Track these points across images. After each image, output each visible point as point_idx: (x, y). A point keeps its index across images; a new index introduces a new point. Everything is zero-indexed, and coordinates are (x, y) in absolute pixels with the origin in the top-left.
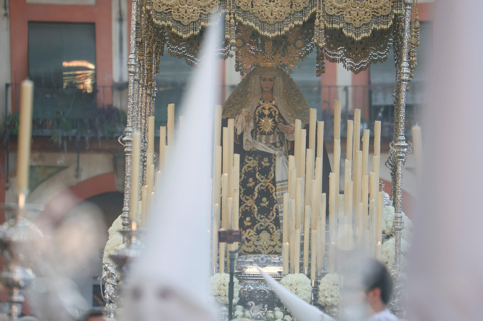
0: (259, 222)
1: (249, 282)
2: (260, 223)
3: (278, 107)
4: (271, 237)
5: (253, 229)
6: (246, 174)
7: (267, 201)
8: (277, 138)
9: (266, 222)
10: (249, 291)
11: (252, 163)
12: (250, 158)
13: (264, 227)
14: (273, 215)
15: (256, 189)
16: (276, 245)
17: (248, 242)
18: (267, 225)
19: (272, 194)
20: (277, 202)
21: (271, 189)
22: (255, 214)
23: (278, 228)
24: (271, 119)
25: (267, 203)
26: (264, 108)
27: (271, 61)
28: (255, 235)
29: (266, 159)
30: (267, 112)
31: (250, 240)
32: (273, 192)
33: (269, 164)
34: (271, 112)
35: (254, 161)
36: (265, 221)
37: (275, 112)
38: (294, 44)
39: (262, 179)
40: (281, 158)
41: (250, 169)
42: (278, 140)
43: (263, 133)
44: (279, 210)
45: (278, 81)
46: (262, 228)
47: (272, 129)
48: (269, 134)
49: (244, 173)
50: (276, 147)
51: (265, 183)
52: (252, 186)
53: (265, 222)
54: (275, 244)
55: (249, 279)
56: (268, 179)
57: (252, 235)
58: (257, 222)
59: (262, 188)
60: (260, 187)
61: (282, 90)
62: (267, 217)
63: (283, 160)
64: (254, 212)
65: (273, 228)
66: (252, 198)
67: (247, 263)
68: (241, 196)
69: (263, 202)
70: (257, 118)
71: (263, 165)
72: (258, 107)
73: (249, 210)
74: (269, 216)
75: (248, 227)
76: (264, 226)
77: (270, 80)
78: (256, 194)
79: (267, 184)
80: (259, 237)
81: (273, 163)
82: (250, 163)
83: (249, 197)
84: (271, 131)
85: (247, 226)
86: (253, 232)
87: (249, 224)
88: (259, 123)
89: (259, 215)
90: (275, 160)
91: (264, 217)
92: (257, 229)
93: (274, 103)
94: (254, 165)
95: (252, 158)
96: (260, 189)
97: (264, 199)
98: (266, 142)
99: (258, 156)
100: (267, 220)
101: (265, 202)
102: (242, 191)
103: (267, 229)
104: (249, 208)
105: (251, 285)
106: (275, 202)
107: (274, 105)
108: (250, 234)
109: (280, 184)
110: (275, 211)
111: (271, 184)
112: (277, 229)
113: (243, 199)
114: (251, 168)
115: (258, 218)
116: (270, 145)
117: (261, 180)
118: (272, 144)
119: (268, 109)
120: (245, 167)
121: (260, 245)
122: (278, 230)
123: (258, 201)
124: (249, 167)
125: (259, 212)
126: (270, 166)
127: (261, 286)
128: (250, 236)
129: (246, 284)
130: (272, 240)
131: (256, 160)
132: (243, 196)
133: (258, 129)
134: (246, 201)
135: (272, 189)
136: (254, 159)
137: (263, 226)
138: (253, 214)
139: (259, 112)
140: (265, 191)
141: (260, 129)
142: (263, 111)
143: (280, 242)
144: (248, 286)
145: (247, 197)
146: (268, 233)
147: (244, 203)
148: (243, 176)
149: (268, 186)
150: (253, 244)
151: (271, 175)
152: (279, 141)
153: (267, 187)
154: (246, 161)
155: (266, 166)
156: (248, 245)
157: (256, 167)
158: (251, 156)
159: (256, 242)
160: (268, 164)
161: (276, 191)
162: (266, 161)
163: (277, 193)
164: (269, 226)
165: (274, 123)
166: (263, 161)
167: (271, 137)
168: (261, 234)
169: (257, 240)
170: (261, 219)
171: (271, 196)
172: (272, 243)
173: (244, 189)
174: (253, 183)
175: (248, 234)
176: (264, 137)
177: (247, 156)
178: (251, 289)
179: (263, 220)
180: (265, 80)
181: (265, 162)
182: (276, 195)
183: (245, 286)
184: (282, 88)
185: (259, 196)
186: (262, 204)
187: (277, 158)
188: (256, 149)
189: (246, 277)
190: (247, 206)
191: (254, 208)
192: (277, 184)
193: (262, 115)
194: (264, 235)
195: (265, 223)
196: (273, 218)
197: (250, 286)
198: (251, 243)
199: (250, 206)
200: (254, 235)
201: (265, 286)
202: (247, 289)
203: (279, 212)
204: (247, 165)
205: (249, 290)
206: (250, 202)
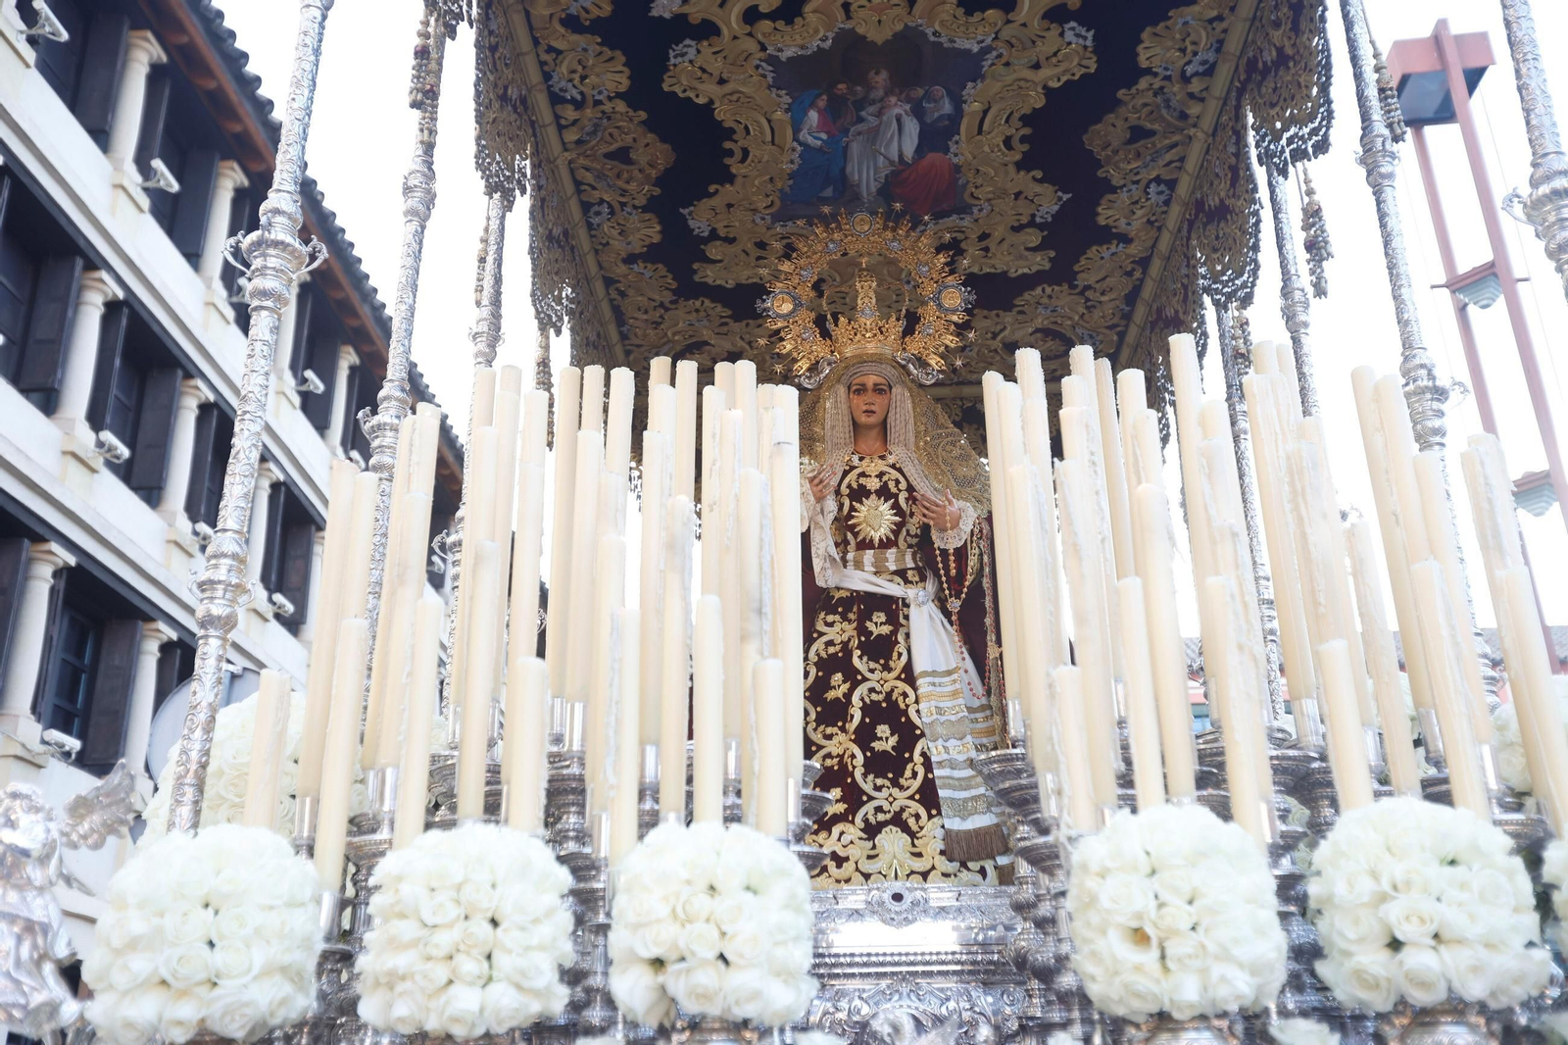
0: (871, 798)
1: (851, 985)
2: (875, 803)
3: (905, 470)
4: (914, 845)
5: (853, 822)
6: (820, 664)
7: (892, 735)
8: (908, 558)
9: (895, 799)
10: (857, 1022)
11: (838, 631)
12: (830, 618)
13: (888, 816)
14: (915, 775)
15: (855, 699)
16: (933, 868)
17: (839, 866)
18: (898, 809)
19: (905, 713)
20: (923, 735)
21: (901, 699)
22: (858, 774)
23: (934, 812)
24: (886, 501)
25: (893, 741)
26: (863, 475)
27: (875, 335)
28: (861, 839)
29: (880, 617)
30: (873, 484)
31: (847, 859)
32: (907, 706)
33: (891, 628)
34: (886, 483)
35: (845, 625)
36: (891, 795)
37: (897, 482)
38: (937, 299)
39: (872, 671)
40: (925, 608)
41: (831, 650)
42: (910, 564)
43: (864, 545)
44: (933, 759)
45: (899, 397)
46: (881, 817)
47: (893, 531)
48: (886, 544)
49: (815, 664)
50: (907, 581)
51: (882, 682)
52: (841, 696)
53: (891, 799)
54: (929, 867)
55: (853, 975)
56: (890, 670)
57: (852, 842)
58: (865, 798)
59: (874, 697)
60: (865, 692)
61: (911, 426)
62: (895, 783)
63: (930, 616)
64: (854, 767)
65: (917, 817)
66: (843, 729)
67: (839, 914)
68: (810, 728)
69: (881, 739)
70: (847, 503)
71: (871, 633)
72: (846, 473)
73: (836, 768)
74: (902, 781)
75: (837, 819)
76: (889, 811)
77: (878, 390)
78: (858, 715)
79: (887, 687)
80: (874, 847)
81: (902, 626)
82: (832, 634)
83: (835, 730)
84: (887, 538)
85: (835, 815)
86: (853, 832)
87: (841, 808)
88: (853, 517)
89: (871, 777)
90: (907, 617)
91: (887, 783)
92: (866, 821)
93: (891, 459)
94: (845, 638)
95: (837, 618)
96: (867, 700)
97: (883, 730)
98: (876, 567)
99: (855, 610)
100: (895, 792)
101: (886, 740)
102: (813, 716)
103: (898, 821)
104: (836, 760)
105: (860, 998)
106: (918, 732)
107: (893, 466)
108: (846, 839)
109: (929, 679)
110: (922, 760)
111: (899, 684)
112: (930, 817)
113: (817, 738)
114: (835, 645)
115: (867, 787)
116: (889, 577)
117: (868, 675)
118: (895, 573)
119: (877, 476)
120: (818, 645)
121: (880, 873)
122: (935, 820)
123: (864, 736)
124: (830, 643)
125: (870, 767)
126: (894, 632)
127: (900, 999)
128: (844, 847)
129: (840, 994)
130: (919, 855)
131: (850, 621)
132: (815, 730)
133: (849, 536)
134: (823, 742)
135: (905, 695)
136: (845, 618)
137: (885, 812)
138: (852, 775)
139: (849, 486)
140: (884, 705)
141: (856, 535)
142: (862, 481)
143: (943, 858)
144: (850, 1002)
145: (829, 730)
146: (903, 831)
147: (820, 747)
148: (813, 671)
149: (892, 691)
150: (857, 869)
151: (900, 655)
152: (913, 566)
153: (889, 694)
154: (820, 626)
155: (879, 636)
156: (839, 877)
157: (849, 640)
158: (835, 612)
159: (866, 861)
160: (886, 629)
161: (917, 702)
162: (879, 621)
163: (922, 706)
164: (902, 810)
165: (895, 515)
166: (871, 621)
167: (891, 553)
168: (879, 837)
169: (870, 857)
170: (878, 789)
171: (903, 720)
172: (920, 865)
173: (819, 709)
174: (845, 688)
175: (839, 840)
176: (869, 556)
177: (822, 615)
178: (863, 1013)
179: (885, 793)
180: (861, 390)
181: (876, 624)
182: (918, 711)
183: (839, 1000)
184: (912, 421)
185: (867, 720)
186: (877, 746)
187: (913, 612)
188: (848, 590)
189: (841, 965)
190: (829, 756)
191: (853, 756)
192: (920, 682)
193: (859, 494)
194: (892, 841)
195: (891, 803)
196: (917, 784)
197: (857, 1002)
198: (849, 867)
199: (838, 756)
200: (857, 841)
201: (913, 998)
202: (846, 1013)
203: (934, 766)
204: (824, 639)
205: (856, 1018)
206: (840, 743)
